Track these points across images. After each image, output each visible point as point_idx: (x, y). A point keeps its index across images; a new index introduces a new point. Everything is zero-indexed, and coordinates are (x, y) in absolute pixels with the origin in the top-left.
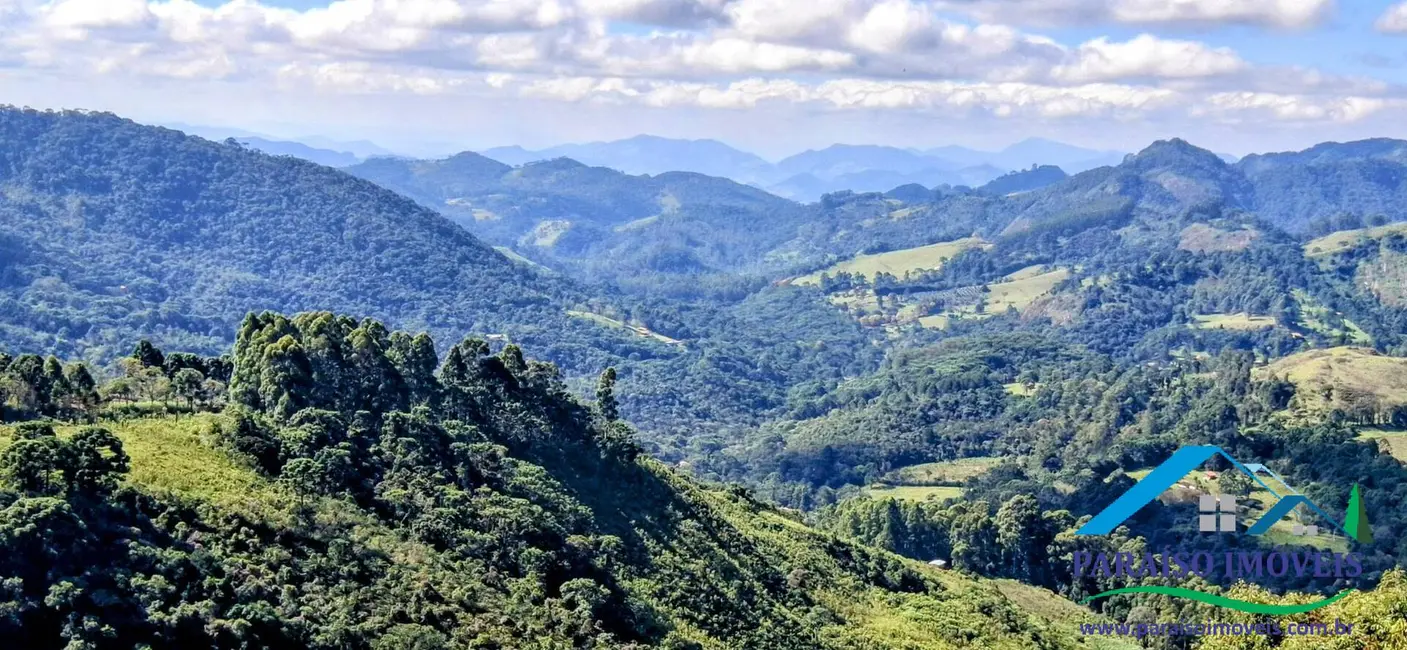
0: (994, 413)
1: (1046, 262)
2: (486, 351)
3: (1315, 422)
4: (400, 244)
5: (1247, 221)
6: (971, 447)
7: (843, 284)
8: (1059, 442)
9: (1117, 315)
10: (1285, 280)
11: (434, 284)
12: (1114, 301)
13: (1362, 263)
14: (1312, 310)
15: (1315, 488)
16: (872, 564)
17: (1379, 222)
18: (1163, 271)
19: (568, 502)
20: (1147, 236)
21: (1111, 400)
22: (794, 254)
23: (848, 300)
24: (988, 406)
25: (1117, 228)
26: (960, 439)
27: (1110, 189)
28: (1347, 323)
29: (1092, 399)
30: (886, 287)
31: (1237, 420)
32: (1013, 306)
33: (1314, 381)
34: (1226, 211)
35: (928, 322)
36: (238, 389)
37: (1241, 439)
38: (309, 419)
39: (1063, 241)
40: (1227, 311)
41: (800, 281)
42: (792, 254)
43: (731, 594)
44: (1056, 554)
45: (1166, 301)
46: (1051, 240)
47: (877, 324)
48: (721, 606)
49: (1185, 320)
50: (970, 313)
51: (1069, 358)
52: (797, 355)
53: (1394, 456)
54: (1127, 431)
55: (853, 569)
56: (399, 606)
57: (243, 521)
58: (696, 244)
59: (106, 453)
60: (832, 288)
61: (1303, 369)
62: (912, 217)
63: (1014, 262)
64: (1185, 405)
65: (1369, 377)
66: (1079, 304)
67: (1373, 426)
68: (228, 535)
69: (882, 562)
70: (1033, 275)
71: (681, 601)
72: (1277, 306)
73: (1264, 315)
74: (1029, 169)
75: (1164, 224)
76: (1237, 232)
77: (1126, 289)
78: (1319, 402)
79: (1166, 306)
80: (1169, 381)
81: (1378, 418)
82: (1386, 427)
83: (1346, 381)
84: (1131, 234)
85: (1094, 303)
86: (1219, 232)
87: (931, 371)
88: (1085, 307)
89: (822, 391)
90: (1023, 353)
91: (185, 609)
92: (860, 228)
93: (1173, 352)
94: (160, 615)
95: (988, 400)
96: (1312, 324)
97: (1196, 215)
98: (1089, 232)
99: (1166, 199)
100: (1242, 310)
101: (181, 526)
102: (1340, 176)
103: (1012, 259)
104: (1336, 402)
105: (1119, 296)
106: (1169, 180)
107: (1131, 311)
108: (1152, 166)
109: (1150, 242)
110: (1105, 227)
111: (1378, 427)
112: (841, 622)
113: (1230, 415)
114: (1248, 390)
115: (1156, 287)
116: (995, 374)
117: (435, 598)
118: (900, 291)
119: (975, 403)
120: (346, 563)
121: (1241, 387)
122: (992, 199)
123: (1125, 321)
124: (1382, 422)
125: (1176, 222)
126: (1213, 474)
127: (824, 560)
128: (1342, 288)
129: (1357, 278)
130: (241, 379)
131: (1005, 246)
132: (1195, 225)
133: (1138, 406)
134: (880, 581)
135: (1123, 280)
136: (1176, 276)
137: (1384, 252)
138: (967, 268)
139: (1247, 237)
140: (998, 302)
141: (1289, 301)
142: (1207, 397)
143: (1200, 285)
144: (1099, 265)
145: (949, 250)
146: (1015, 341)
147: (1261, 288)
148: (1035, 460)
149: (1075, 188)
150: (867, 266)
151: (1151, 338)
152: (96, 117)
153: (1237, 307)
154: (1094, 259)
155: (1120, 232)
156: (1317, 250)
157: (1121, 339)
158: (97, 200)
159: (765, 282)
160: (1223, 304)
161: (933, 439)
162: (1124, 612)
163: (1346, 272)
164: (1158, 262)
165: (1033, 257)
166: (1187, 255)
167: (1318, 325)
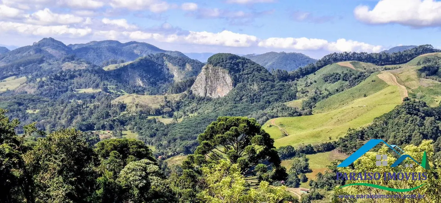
0: (25, 119)
1: (17, 75)
3: (135, 114)
5: (84, 62)
6: (20, 130)
8: (52, 126)
9: (50, 89)
10: (101, 78)
12: (49, 85)
14: (111, 87)
15: (142, 133)
17: (123, 62)
18: (63, 76)
20: (50, 67)
21: (67, 112)
24: (23, 117)
25: (39, 64)
27: (31, 53)
28: (122, 91)
29: (60, 112)
31: (110, 115)
32: (8, 89)
33: (131, 103)
34: (76, 58)
37: (114, 120)
39: (21, 68)
40: (86, 87)
45: (66, 85)
46: (18, 68)
49: (73, 91)
51: (44, 101)
53: (161, 121)
54: (75, 121)
61: (127, 100)
63: (5, 75)
64: (91, 113)
65: (146, 101)
66: (37, 86)
67: (150, 115)
70: (13, 79)
72: (101, 85)
73: (97, 88)
75: (56, 62)
76: (81, 65)
77: (52, 82)
78: (134, 109)
79: (66, 86)
80: (82, 106)
81: (151, 113)
82: (154, 115)
83: (140, 103)
84: (45, 66)
86: (75, 65)
88: (39, 87)
90: (28, 100)
93: (70, 101)
95: (22, 115)
96: (112, 91)
97: (67, 60)
98: (30, 65)
99: (51, 56)
100: (90, 87)
102: (101, 50)
103: (4, 74)
104: (139, 109)
105: (50, 84)
106: (50, 50)
107: (54, 88)
108: (44, 46)
109: (53, 68)
110: (36, 64)
111: (152, 115)
113: (108, 115)
114: (111, 106)
115: (62, 81)
116: (21, 107)
119: (18, 116)
121: (109, 106)
123: (53, 92)
124: (152, 114)
125: (60, 62)
126: (109, 131)
129: (122, 77)
132: (67, 63)
133: (76, 114)
135: (51, 79)
136: (67, 77)
137: (129, 70)
139: (84, 66)
140: (2, 88)
141: (104, 84)
142: (99, 110)
143: (75, 80)
144: (37, 75)
146: (24, 96)
147: (95, 80)
149: (19, 52)
151: (63, 96)
153: (89, 86)
154: (34, 73)
156: (109, 69)
157: (52, 97)
160: (84, 85)
163: (119, 75)
164: (61, 73)
165: (12, 73)
166: (69, 71)
167: (113, 91)
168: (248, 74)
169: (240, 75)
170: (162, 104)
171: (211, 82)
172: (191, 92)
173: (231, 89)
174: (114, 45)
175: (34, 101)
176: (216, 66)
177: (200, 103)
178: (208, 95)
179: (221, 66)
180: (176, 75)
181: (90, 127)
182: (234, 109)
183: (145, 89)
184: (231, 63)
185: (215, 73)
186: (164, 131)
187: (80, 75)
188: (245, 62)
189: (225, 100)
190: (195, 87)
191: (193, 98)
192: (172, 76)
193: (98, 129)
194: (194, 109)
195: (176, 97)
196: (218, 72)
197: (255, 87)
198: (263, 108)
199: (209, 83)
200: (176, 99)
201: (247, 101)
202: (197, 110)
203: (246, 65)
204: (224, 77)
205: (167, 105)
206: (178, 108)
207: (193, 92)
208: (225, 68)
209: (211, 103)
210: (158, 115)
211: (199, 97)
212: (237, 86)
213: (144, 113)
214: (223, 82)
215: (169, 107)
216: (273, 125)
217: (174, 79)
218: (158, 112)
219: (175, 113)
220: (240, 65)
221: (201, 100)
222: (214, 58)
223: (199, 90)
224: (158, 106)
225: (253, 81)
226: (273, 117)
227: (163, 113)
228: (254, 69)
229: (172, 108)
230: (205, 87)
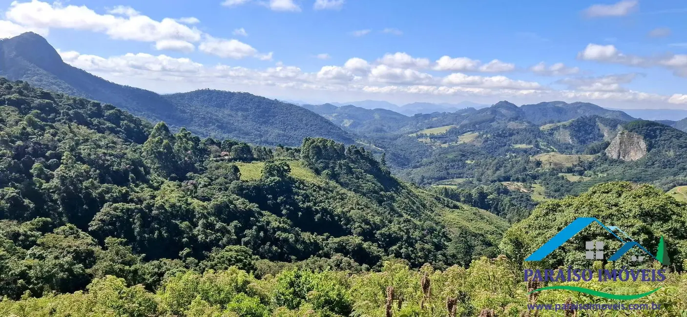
0: (463, 168)
1: (473, 131)
2: (356, 148)
3: (547, 171)
4: (316, 125)
5: (525, 121)
6: (458, 176)
7: (422, 136)
8: (480, 175)
9: (492, 144)
10: (535, 136)
11: (324, 135)
12: (492, 141)
13: (555, 132)
14: (542, 144)
15: (548, 187)
16: (446, 202)
17: (559, 122)
18: (504, 133)
19: (379, 184)
21: (493, 165)
22: (408, 129)
23: (423, 140)
24: (462, 166)
25: (490, 123)
26: (455, 174)
27: (488, 113)
28: (552, 147)
29: (489, 164)
30: (432, 137)
31: (527, 170)
32: (465, 142)
33: (546, 161)
34: (519, 119)
35: (443, 146)
36: (303, 155)
37: (528, 175)
38: (322, 162)
39: (477, 126)
40: (521, 144)
41: (410, 135)
42: (407, 129)
43: (415, 208)
44: (487, 201)
46: (474, 126)
47: (430, 146)
48: (412, 211)
49: (510, 146)
50: (454, 144)
51: (482, 154)
52: (411, 153)
53: (568, 179)
54: (498, 172)
55: (441, 203)
56: (351, 206)
57: (314, 185)
58: (384, 126)
59: (286, 168)
60: (419, 137)
61: (543, 158)
62: (437, 120)
64: (513, 167)
65: (560, 160)
66: (483, 141)
67: (562, 172)
68: (312, 188)
69: (448, 201)
70: (469, 134)
71: (404, 209)
72: (534, 141)
73: (530, 144)
74: (466, 108)
75: (503, 122)
76: (522, 124)
77: (495, 138)
78: (548, 166)
79: (505, 142)
80: (508, 160)
81: (563, 170)
82: (565, 173)
83: (555, 161)
84: (495, 124)
85: (486, 141)
86: (518, 124)
87: (447, 157)
89: (418, 162)
90: (470, 153)
91: (307, 204)
92: (424, 123)
93: (506, 154)
94: (302, 205)
95: (462, 164)
96: (542, 147)
97: (512, 120)
98: (484, 124)
99: (503, 116)
100: (524, 143)
101: (302, 186)
103: (464, 130)
104: (552, 166)
105: (493, 139)
106: (504, 111)
107: (496, 143)
108: (499, 108)
109: (499, 126)
110: (488, 123)
112: (440, 216)
113: (525, 169)
115: (502, 137)
116: (463, 158)
117: (358, 204)
118: (436, 138)
119: (458, 165)
120: (338, 195)
121: (528, 162)
122: (457, 116)
123: (494, 146)
125: (506, 121)
127: (435, 201)
128: (550, 138)
129: (554, 135)
130: (303, 153)
131: (462, 127)
132: (511, 122)
133: (500, 166)
134: (448, 206)
135: (494, 135)
136: (507, 135)
138: (453, 132)
139: (525, 125)
140: (461, 141)
141: (537, 141)
142: (519, 165)
143: (513, 137)
144: (487, 132)
145: (448, 128)
147: (529, 138)
148: (475, 179)
150: (428, 132)
151: (501, 150)
152: (245, 94)
154: (485, 131)
155: (492, 124)
156: (543, 128)
157: (493, 150)
158: (245, 114)
159: (402, 135)
160: (519, 142)
161: (448, 174)
162: (505, 216)
163: (551, 134)
164: (502, 131)
165: (469, 130)
166: (510, 129)
167: (544, 147)
168: (665, 140)
169: (656, 141)
170: (575, 163)
171: (625, 146)
172: (605, 154)
173: (645, 154)
174: (560, 105)
175: (474, 154)
176: (631, 132)
177: (612, 164)
178: (621, 157)
179: (637, 132)
180: (606, 135)
181: (507, 179)
182: (643, 173)
183: (574, 146)
184: (647, 130)
185: (630, 137)
186: (568, 187)
187: (518, 133)
188: (664, 128)
189: (637, 164)
190: (610, 149)
191: (606, 160)
192: (603, 136)
193: (513, 181)
194: (605, 170)
195: (591, 158)
196: (633, 137)
197: (671, 153)
198: (675, 174)
199: (623, 147)
200: (590, 160)
201: (659, 167)
202: (606, 171)
203: (664, 131)
204: (638, 142)
205: (579, 164)
206: (590, 168)
207: (607, 155)
208: (640, 134)
209: (622, 165)
210: (569, 173)
211: (612, 159)
212: (651, 151)
213: (557, 169)
214: (637, 147)
215: (581, 166)
216: (678, 193)
217: (604, 138)
218: (570, 171)
219: (586, 172)
220: (658, 132)
221: (613, 162)
222: (630, 124)
223: (612, 153)
224: (570, 165)
225: (670, 147)
226: (681, 185)
227: (574, 172)
228: (673, 136)
229: (584, 167)
230: (619, 151)
